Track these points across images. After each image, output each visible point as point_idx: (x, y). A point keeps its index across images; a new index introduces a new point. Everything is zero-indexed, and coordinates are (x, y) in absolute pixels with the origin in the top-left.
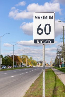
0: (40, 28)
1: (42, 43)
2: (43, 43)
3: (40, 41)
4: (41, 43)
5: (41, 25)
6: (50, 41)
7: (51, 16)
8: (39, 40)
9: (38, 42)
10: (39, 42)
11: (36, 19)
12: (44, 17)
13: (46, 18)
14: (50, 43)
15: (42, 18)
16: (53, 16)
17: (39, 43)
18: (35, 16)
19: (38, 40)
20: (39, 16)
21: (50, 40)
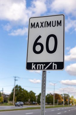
0: (38, 42)
1: (41, 69)
2: (43, 68)
3: (38, 65)
4: (39, 69)
5: (40, 37)
6: (55, 66)
7: (58, 21)
8: (36, 64)
9: (33, 66)
10: (36, 67)
11: (33, 28)
12: (46, 23)
13: (49, 24)
14: (55, 69)
15: (42, 25)
16: (61, 21)
17: (36, 69)
18: (32, 23)
19: (34, 63)
20: (38, 23)
21: (55, 63)
